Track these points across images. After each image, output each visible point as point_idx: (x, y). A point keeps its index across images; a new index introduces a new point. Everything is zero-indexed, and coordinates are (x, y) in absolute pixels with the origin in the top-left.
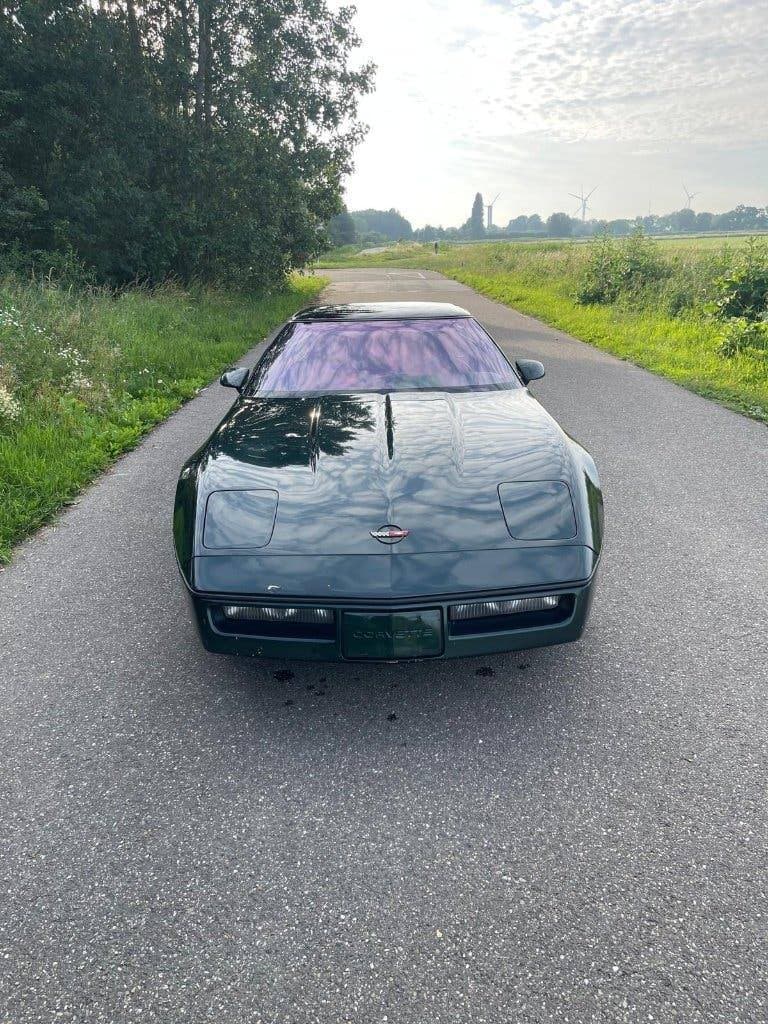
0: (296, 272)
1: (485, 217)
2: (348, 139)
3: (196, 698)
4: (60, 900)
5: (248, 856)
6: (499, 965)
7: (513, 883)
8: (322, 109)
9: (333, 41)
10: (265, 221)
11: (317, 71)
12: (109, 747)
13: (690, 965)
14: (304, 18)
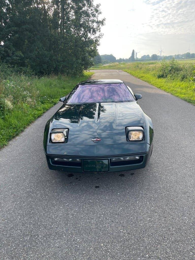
0: (85, 71)
1: (135, 56)
2: (98, 37)
3: (48, 181)
4: (9, 232)
5: (56, 222)
6: (117, 254)
7: (123, 232)
8: (92, 30)
9: (95, 13)
10: (77, 58)
11: (91, 20)
12: (26, 193)
13: (167, 256)
14: (88, 7)
